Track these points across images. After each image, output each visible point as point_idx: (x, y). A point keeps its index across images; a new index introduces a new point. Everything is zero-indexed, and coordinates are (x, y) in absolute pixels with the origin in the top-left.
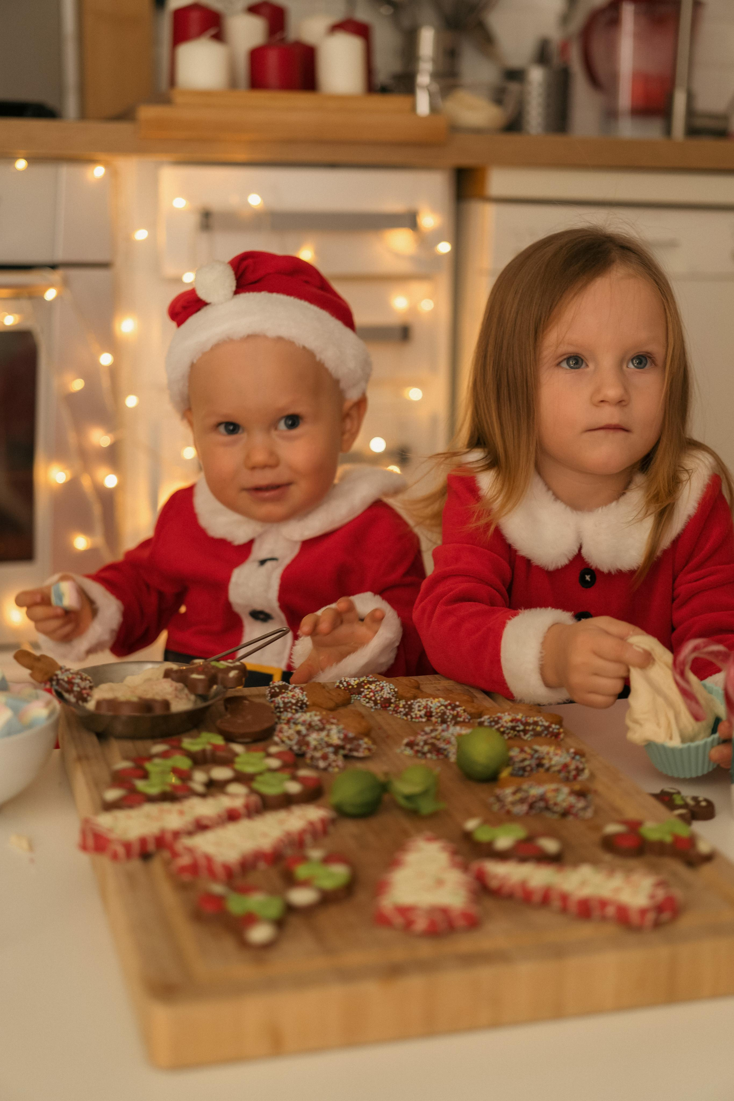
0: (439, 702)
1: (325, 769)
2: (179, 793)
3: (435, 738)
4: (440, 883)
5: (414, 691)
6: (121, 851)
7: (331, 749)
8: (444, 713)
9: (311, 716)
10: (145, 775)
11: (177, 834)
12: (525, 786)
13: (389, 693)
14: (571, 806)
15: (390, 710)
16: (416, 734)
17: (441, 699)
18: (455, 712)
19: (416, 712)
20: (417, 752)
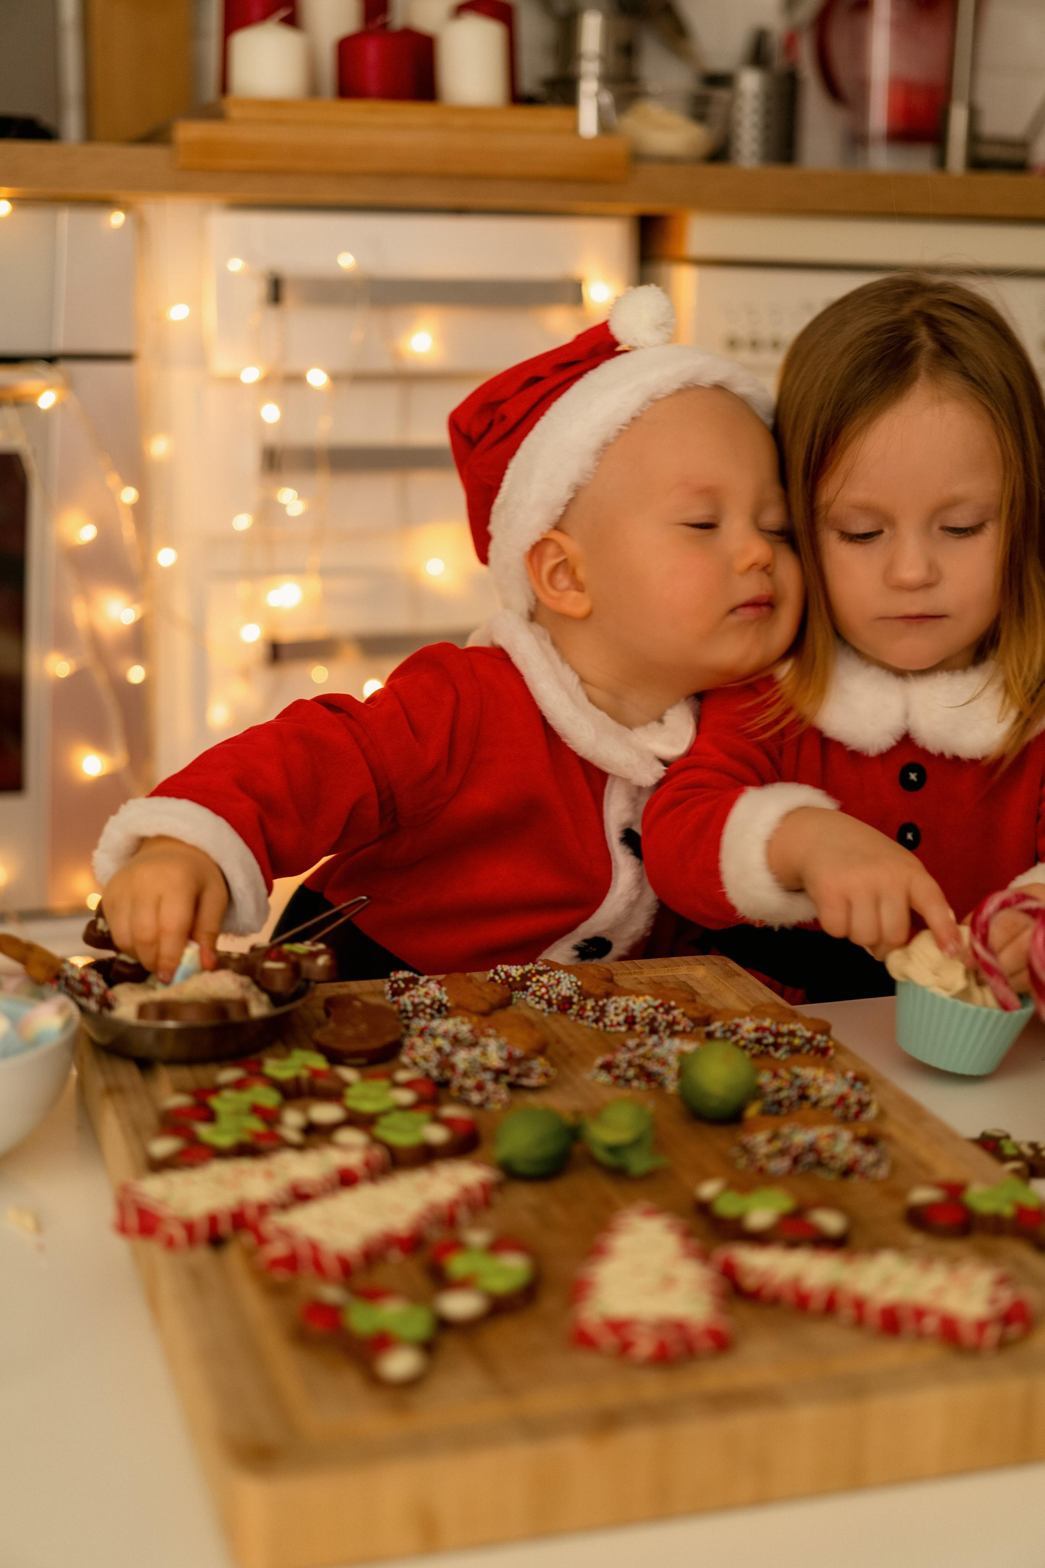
0: (645, 1001)
1: (481, 1106)
2: (264, 1144)
3: (643, 1056)
4: (668, 1282)
5: (606, 986)
6: (179, 1234)
7: (488, 1076)
8: (654, 1019)
9: (455, 1025)
10: (210, 1117)
11: (263, 1209)
12: (785, 1130)
13: (569, 989)
14: (856, 1161)
15: (572, 1014)
16: (613, 1050)
17: (648, 998)
18: (670, 1018)
19: (612, 1017)
20: (617, 1078)
